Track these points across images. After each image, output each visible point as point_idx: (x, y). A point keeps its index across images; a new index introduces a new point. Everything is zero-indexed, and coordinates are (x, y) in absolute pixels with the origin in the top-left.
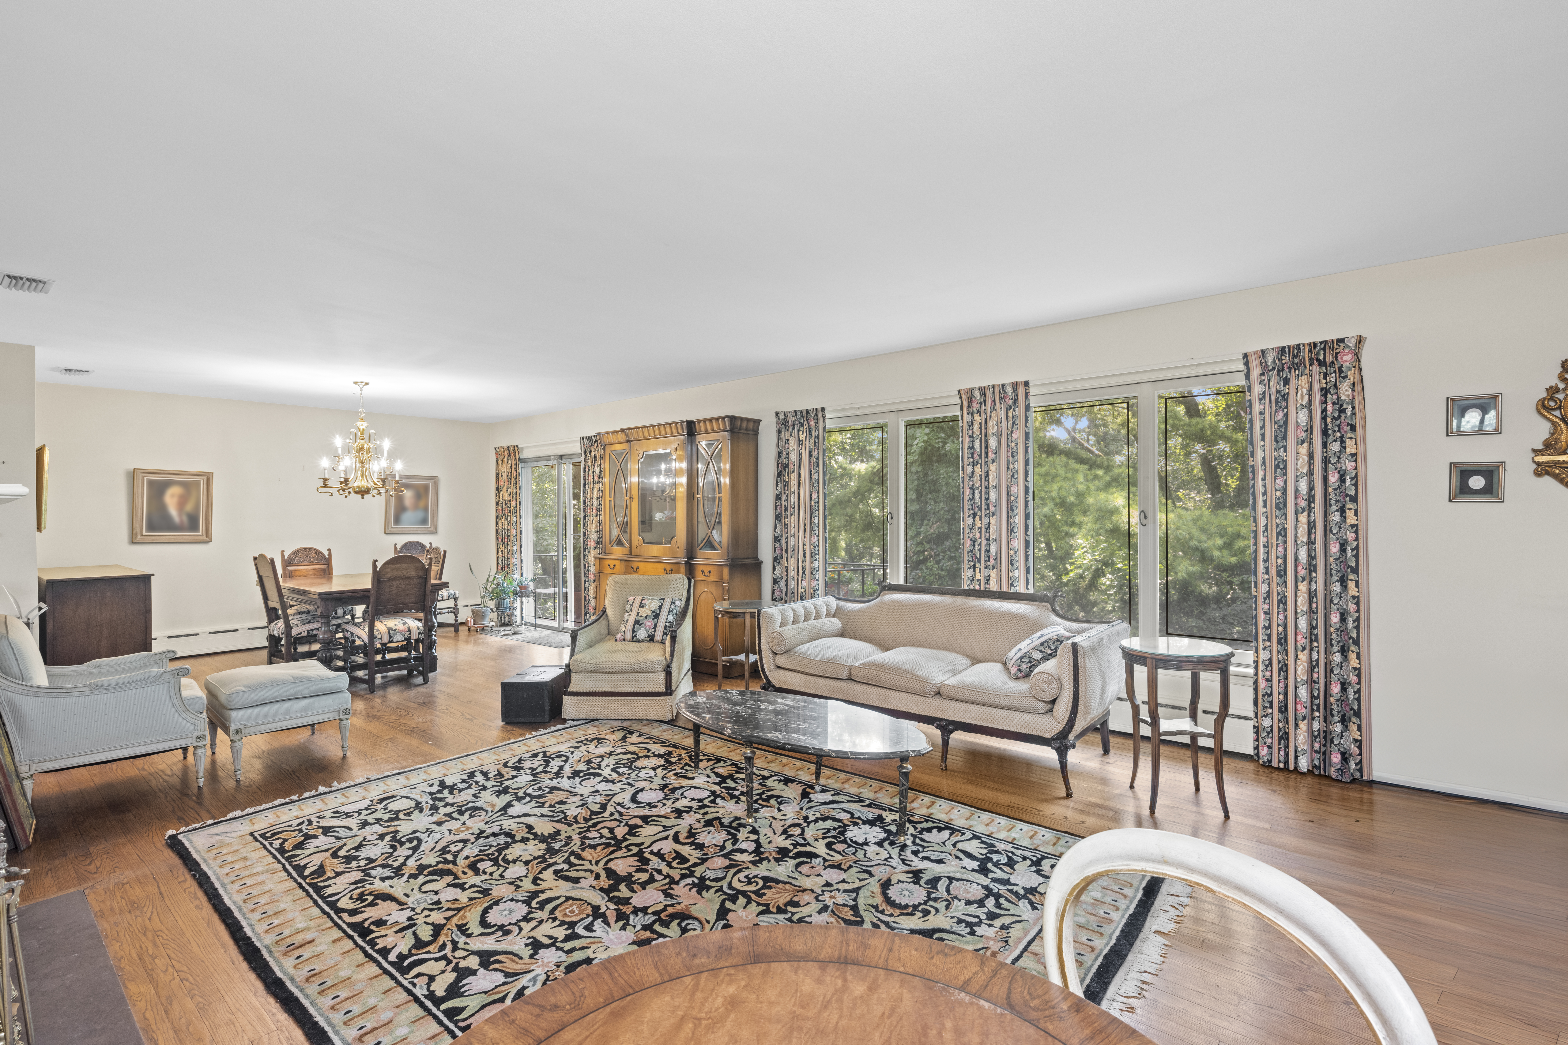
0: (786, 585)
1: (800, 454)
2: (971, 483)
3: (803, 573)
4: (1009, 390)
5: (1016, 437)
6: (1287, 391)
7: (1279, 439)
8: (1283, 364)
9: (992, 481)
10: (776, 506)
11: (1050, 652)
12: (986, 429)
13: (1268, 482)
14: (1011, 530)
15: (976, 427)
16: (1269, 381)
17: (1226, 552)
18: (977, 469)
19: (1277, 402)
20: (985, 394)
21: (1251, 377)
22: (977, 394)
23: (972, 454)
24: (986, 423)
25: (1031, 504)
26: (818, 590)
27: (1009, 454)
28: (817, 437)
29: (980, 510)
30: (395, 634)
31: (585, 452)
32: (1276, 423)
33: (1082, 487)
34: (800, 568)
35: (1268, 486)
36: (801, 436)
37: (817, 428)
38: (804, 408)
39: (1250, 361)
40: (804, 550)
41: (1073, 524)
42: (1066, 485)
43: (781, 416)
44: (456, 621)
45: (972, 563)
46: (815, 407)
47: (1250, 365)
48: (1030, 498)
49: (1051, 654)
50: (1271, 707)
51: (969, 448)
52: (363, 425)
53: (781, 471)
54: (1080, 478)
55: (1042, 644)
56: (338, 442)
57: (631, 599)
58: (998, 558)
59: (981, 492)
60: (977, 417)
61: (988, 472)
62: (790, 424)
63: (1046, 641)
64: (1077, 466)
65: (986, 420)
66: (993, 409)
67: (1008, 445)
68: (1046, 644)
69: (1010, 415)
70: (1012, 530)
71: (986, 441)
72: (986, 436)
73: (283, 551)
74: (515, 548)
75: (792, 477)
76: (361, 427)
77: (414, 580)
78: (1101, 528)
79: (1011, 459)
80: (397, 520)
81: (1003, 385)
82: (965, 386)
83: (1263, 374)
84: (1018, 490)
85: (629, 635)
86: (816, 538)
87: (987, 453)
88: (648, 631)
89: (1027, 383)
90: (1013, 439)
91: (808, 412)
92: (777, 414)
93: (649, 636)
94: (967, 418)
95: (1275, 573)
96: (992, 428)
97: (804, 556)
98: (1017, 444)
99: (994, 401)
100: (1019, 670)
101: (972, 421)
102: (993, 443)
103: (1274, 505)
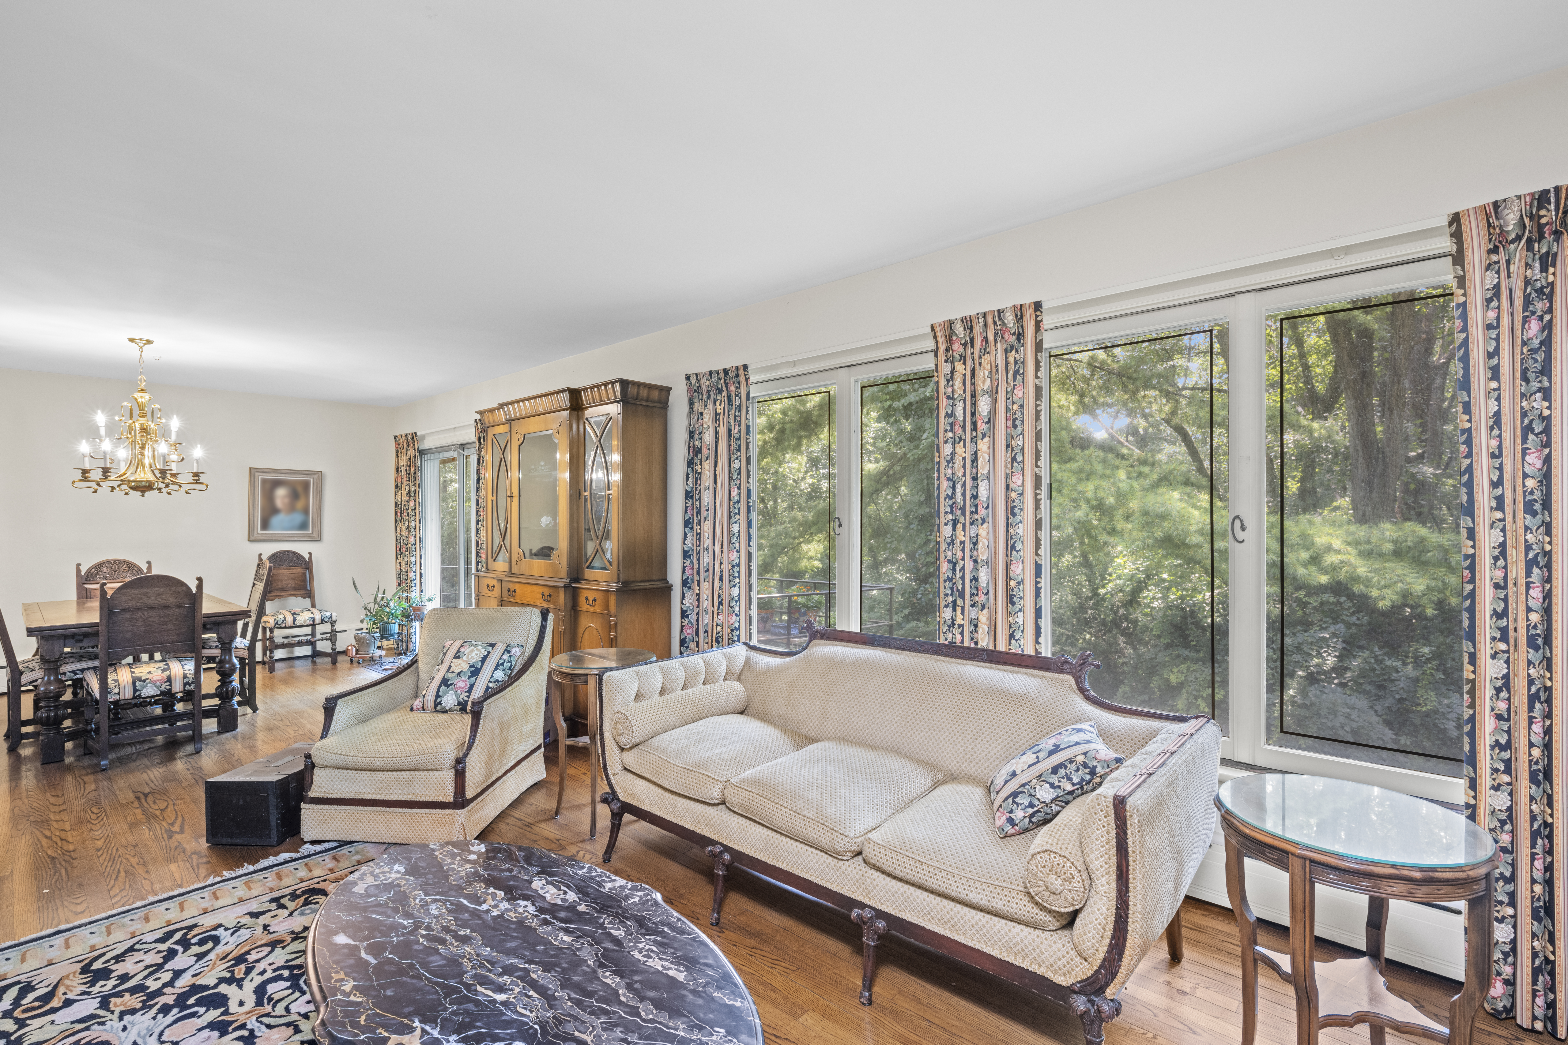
0: (698, 621)
1: (717, 434)
2: (950, 471)
3: (720, 603)
4: (1010, 319)
5: (1020, 394)
6: (1551, 278)
7: (1531, 375)
8: (1541, 227)
9: (983, 468)
10: (686, 508)
11: (1069, 788)
12: (973, 384)
13: (1507, 460)
14: (1011, 547)
15: (958, 383)
16: (1508, 262)
17: (1313, 569)
18: (959, 449)
19: (1527, 302)
20: (971, 329)
21: (1468, 260)
22: (959, 329)
23: (952, 425)
24: (973, 376)
25: (1044, 504)
26: (738, 629)
27: (1010, 423)
28: (739, 408)
29: (963, 513)
30: (143, 687)
31: (480, 439)
32: (1524, 343)
33: (1124, 486)
34: (716, 596)
35: (1507, 469)
36: (718, 407)
37: (738, 395)
38: (720, 367)
39: (1465, 228)
40: (721, 571)
41: (1113, 532)
42: (1104, 484)
43: (694, 380)
44: (334, 650)
45: (951, 599)
46: (735, 365)
47: (1466, 236)
48: (1043, 494)
49: (1071, 793)
50: (1513, 903)
51: (947, 415)
52: (143, 398)
53: (693, 459)
54: (1122, 474)
55: (1055, 770)
56: (101, 419)
57: (448, 644)
58: (992, 592)
59: (964, 485)
60: (959, 367)
61: (976, 453)
62: (705, 390)
63: (1062, 765)
64: (1117, 462)
65: (973, 370)
66: (985, 351)
67: (1007, 409)
68: (1062, 772)
69: (1011, 359)
70: (1013, 547)
71: (974, 404)
72: (973, 396)
73: (79, 565)
74: (413, 559)
75: (706, 467)
76: (140, 400)
77: (175, 610)
78: (1148, 537)
79: (1011, 431)
80: (265, 525)
81: (1000, 312)
82: (940, 318)
83: (1495, 250)
84: (1023, 481)
85: (430, 702)
86: (735, 554)
87: (974, 423)
88: (458, 696)
89: (1038, 306)
90: (1015, 398)
91: (726, 372)
92: (688, 378)
93: (459, 704)
94: (945, 369)
95: (1523, 640)
96: (983, 384)
97: (721, 579)
98: (1022, 406)
99: (986, 339)
100: (1011, 821)
101: (952, 373)
102: (984, 405)
103: (1520, 507)
